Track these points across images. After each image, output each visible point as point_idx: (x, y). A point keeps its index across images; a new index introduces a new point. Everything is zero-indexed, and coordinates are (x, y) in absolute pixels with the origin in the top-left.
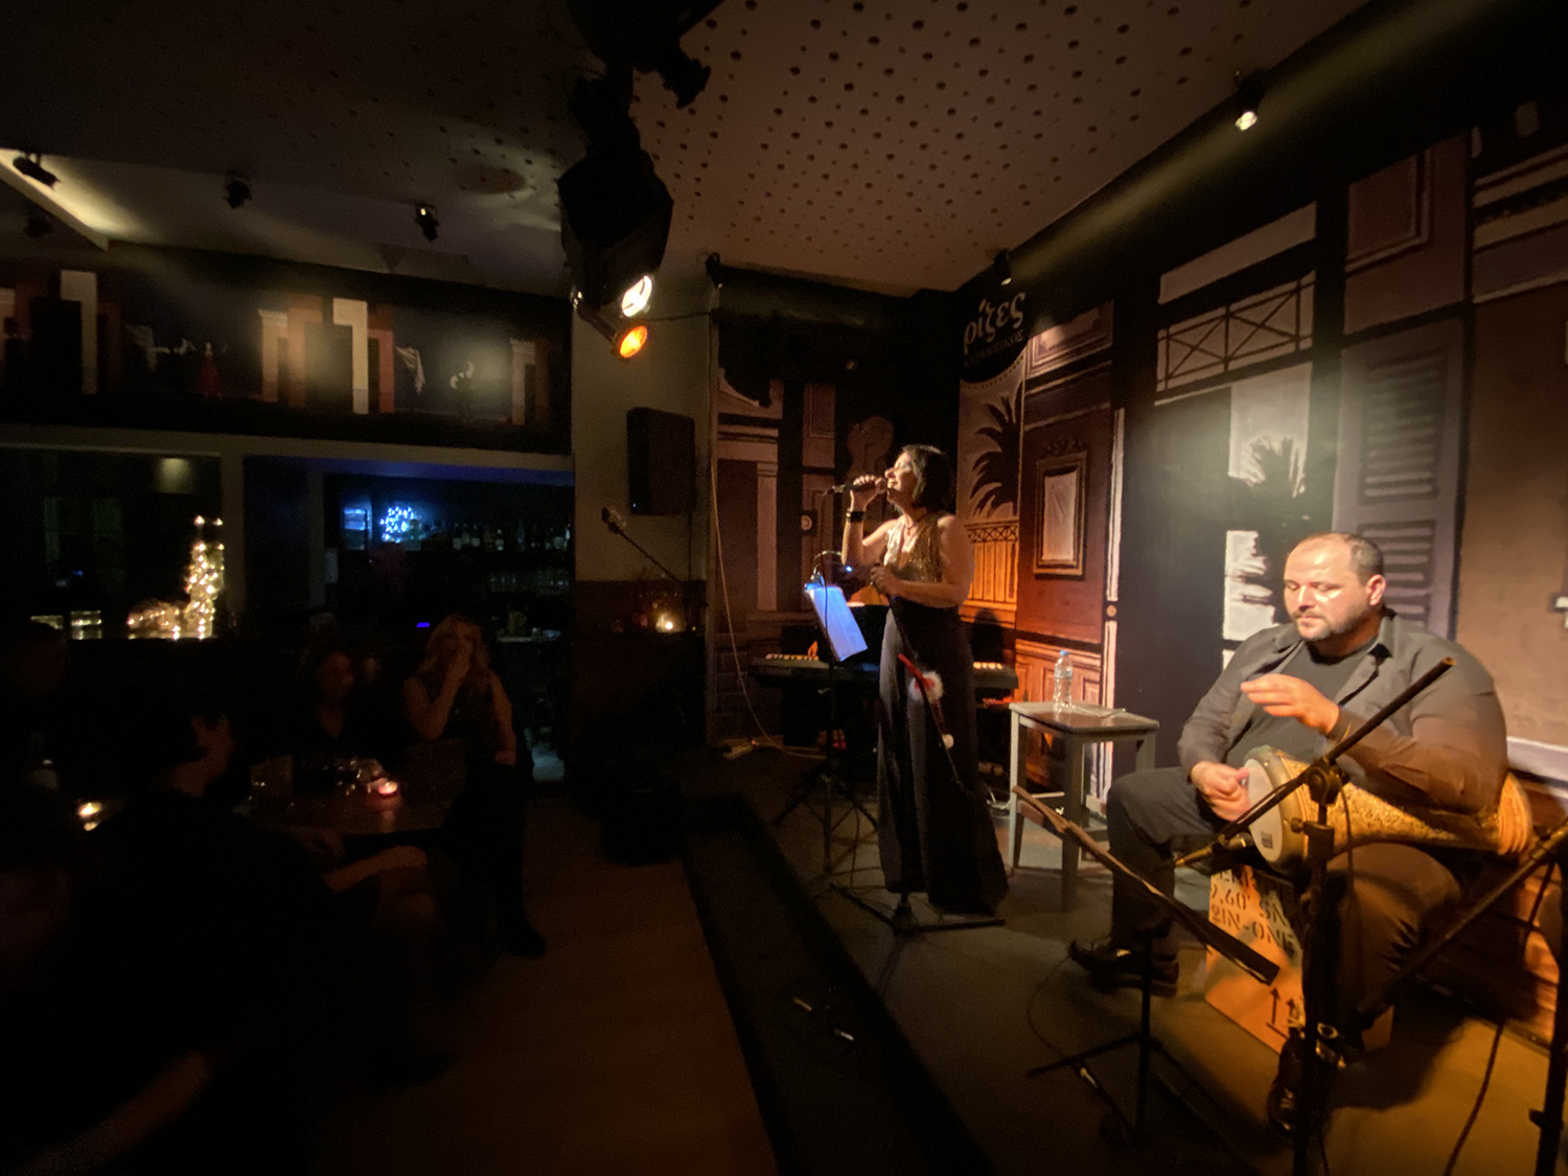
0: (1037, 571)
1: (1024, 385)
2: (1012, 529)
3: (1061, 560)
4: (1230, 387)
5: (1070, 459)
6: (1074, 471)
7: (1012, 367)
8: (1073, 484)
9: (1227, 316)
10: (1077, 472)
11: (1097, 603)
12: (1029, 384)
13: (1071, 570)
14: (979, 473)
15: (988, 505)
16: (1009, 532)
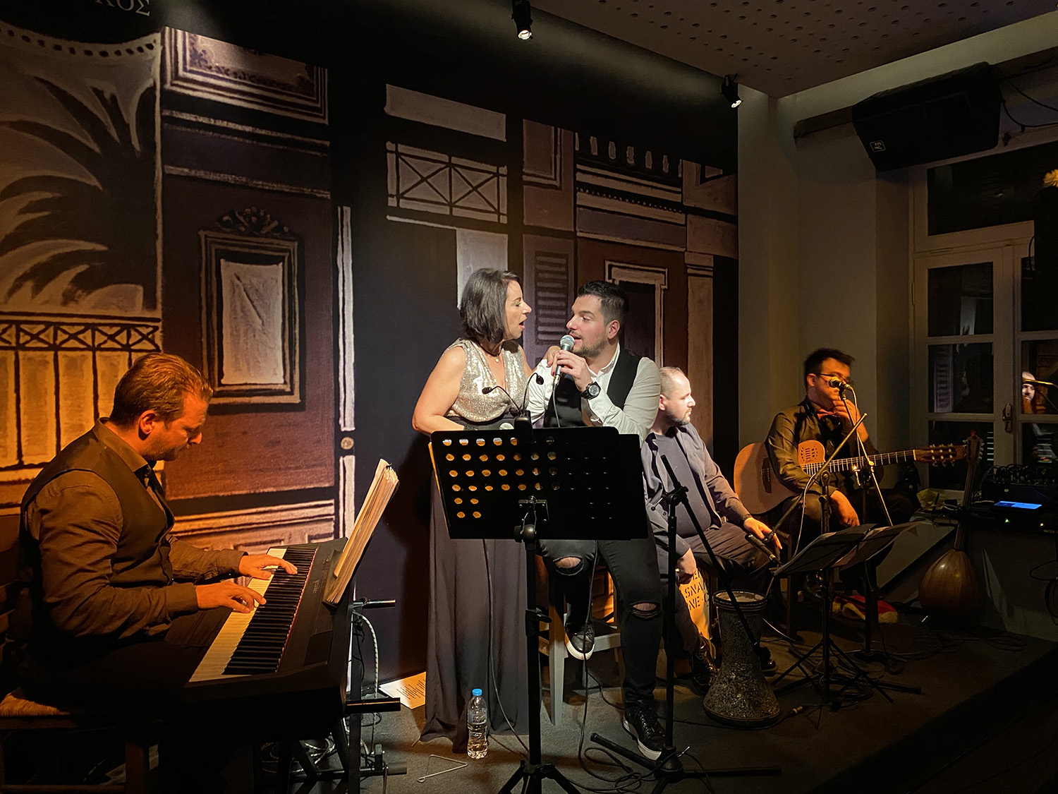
1: (158, 94)
2: (145, 331)
3: (260, 384)
4: (455, 230)
5: (268, 245)
6: (277, 264)
7: (123, 47)
8: (277, 282)
9: (450, 165)
10: (283, 266)
11: (325, 437)
12: (172, 100)
13: (280, 397)
14: (23, 211)
15: (64, 280)
16: (135, 337)
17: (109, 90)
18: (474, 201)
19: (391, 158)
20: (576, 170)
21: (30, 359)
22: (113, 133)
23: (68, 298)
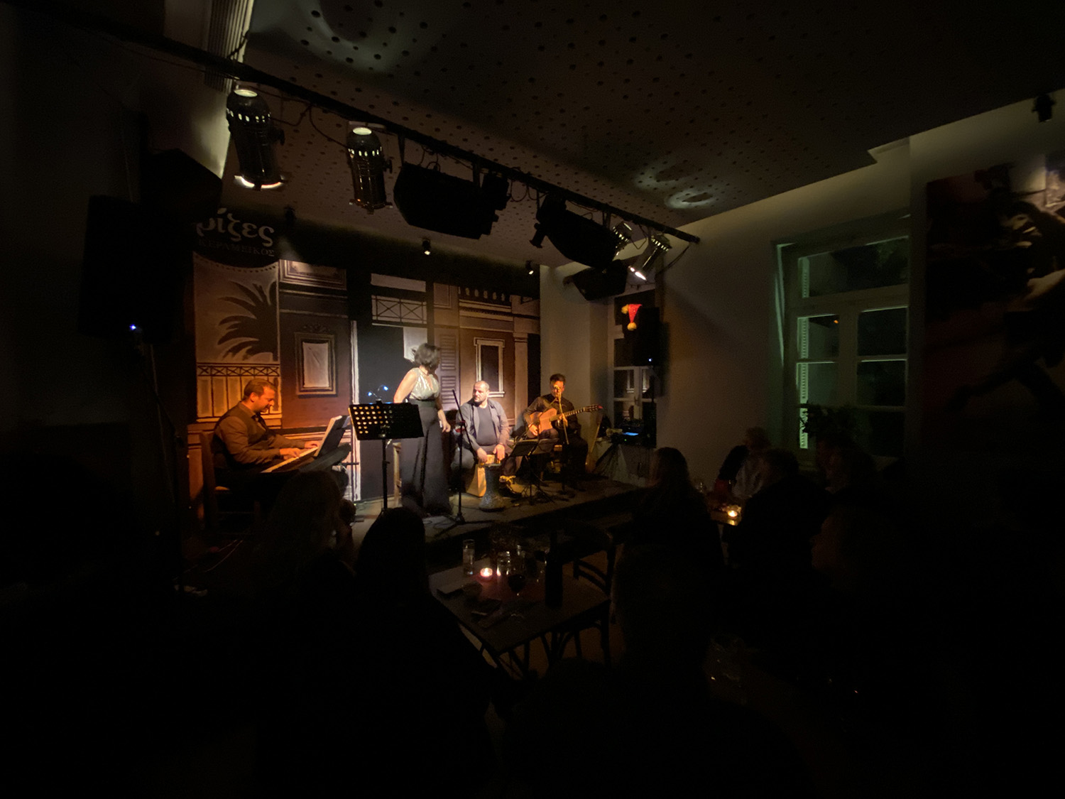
0: (299, 393)
1: (277, 284)
2: (273, 369)
3: (319, 387)
4: (402, 329)
5: (322, 336)
6: (326, 343)
7: (263, 269)
8: (326, 349)
9: (400, 303)
10: (328, 344)
11: (347, 407)
12: (283, 286)
13: (328, 392)
14: (229, 328)
15: (243, 351)
16: (270, 371)
17: (259, 284)
18: (412, 316)
19: (374, 301)
20: (459, 302)
21: (231, 380)
22: (261, 299)
23: (245, 358)
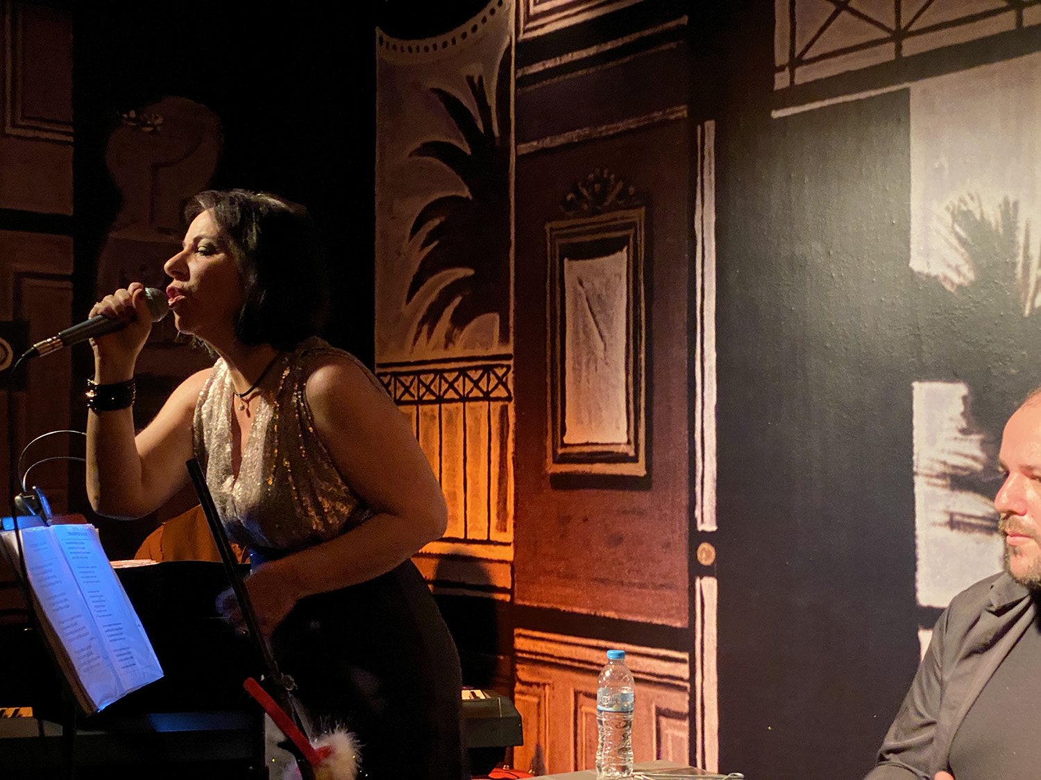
0: (553, 468)
1: (513, 52)
2: (500, 373)
3: (602, 444)
4: (907, 90)
5: (613, 223)
6: (621, 250)
7: (486, 12)
8: (621, 278)
10: (628, 250)
11: (676, 537)
12: (525, 53)
13: (623, 465)
15: (446, 319)
16: (493, 381)
17: (475, 70)
22: (480, 126)
